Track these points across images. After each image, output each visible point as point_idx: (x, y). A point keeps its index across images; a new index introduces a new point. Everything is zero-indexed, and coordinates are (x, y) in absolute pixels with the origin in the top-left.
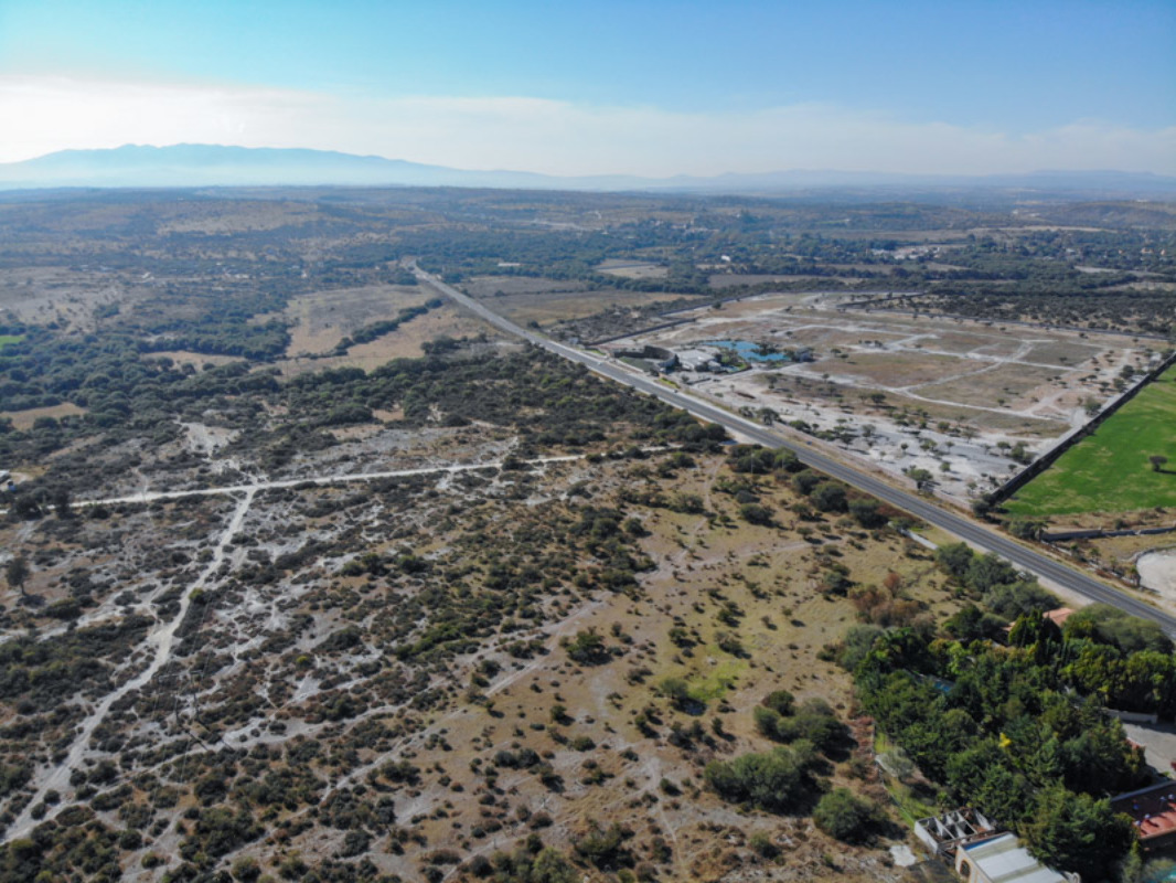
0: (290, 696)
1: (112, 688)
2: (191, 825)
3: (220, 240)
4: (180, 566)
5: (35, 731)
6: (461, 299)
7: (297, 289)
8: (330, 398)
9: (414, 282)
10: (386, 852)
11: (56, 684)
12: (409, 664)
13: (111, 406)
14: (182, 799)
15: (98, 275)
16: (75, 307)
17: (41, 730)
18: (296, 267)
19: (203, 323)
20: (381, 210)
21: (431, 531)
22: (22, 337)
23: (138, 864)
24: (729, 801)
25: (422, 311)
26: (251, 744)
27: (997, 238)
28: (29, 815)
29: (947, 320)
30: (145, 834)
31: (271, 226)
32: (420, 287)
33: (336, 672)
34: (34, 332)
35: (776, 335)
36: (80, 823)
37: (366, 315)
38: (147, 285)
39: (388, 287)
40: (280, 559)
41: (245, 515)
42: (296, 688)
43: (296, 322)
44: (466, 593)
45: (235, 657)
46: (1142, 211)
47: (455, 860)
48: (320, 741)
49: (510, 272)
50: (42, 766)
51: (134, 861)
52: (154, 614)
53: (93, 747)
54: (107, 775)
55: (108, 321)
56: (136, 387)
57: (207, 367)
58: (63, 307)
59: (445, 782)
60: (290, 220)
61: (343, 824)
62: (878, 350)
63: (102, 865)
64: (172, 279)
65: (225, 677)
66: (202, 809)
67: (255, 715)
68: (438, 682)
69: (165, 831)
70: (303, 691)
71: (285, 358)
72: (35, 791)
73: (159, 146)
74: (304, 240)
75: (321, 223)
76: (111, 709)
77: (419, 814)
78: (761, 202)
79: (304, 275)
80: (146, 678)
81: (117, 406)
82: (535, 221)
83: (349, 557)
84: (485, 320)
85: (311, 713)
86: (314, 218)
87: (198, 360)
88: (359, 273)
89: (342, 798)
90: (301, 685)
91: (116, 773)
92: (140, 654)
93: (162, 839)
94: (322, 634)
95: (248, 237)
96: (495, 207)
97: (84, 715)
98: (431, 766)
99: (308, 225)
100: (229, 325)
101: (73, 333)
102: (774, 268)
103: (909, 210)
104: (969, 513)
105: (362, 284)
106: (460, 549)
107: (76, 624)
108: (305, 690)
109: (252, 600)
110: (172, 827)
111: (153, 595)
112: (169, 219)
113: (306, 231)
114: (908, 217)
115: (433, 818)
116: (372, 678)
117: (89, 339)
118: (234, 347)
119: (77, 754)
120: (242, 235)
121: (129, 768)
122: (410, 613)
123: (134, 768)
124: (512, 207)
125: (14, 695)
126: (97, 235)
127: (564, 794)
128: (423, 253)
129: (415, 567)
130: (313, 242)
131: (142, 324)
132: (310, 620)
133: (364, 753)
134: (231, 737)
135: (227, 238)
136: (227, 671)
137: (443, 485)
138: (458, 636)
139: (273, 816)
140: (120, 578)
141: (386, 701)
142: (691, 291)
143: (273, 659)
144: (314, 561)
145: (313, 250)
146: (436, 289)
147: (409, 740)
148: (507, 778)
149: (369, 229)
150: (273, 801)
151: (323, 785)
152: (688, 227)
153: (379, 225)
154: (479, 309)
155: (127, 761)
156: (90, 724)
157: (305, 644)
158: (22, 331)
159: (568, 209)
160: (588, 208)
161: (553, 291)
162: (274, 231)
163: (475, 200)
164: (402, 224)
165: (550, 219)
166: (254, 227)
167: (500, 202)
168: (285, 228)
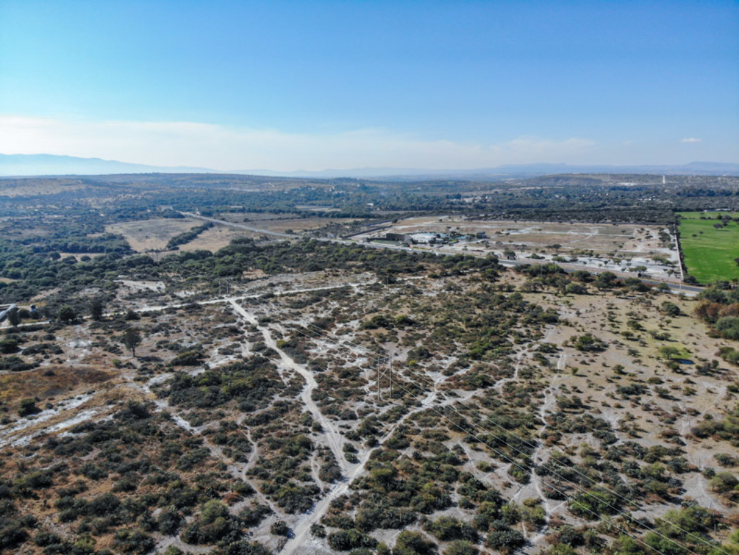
3: (18, 199)
6: (225, 223)
7: (105, 222)
9: (182, 216)
12: (484, 361)
18: (93, 211)
20: (124, 184)
25: (203, 228)
31: (55, 192)
32: (190, 219)
35: (452, 230)
39: (167, 219)
40: (310, 326)
43: (124, 237)
46: (577, 179)
50: (311, 435)
52: (262, 356)
57: (83, 259)
60: (67, 188)
61: (579, 430)
64: (10, 218)
72: (327, 448)
75: (89, 190)
76: (313, 399)
78: (367, 181)
79: (102, 215)
84: (255, 231)
86: (83, 187)
88: (141, 213)
91: (376, 429)
95: (44, 198)
96: (199, 182)
97: (298, 405)
99: (80, 191)
100: (78, 238)
102: (404, 207)
107: (208, 367)
111: (245, 349)
116: (471, 368)
118: (97, 247)
119: (328, 425)
120: (37, 197)
121: (382, 425)
128: (174, 203)
130: (91, 200)
135: (28, 199)
142: (369, 216)
144: (335, 325)
145: (94, 203)
146: (202, 219)
149: (125, 193)
153: (130, 191)
154: (243, 227)
156: (311, 409)
159: (250, 182)
160: (263, 182)
161: (280, 219)
162: (57, 195)
163: (183, 179)
164: (146, 189)
165: (240, 187)
166: (42, 193)
167: (201, 179)
168: (64, 193)
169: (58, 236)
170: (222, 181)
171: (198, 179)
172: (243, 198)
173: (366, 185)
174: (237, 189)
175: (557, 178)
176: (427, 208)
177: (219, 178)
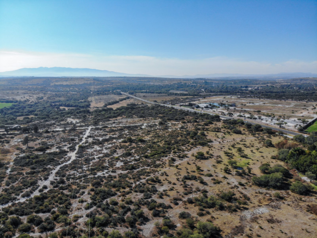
0: (115, 165)
1: (59, 164)
2: (93, 193)
3: (67, 86)
4: (73, 141)
5: (37, 173)
6: (135, 97)
7: (90, 95)
8: (105, 114)
9: (121, 94)
10: (158, 198)
11: (42, 163)
12: (148, 159)
13: (44, 115)
14: (88, 187)
15: (36, 92)
16: (31, 98)
17: (39, 173)
18: (89, 91)
19: (66, 101)
20: (109, 81)
21: (144, 135)
22: (17, 103)
23: (77, 202)
24: (262, 187)
25: (125, 99)
26: (106, 175)
27: (274, 86)
28: (38, 191)
29: (268, 100)
30: (78, 195)
31: (81, 83)
32: (123, 95)
33: (127, 161)
34: (20, 102)
35: (224, 102)
36: (56, 193)
37: (110, 100)
38: (50, 94)
39: (114, 95)
40: (102, 140)
41: (89, 132)
42: (116, 164)
43: (91, 101)
44: (159, 146)
45: (96, 158)
46: (311, 80)
47: (181, 200)
48: (128, 174)
49: (146, 92)
50: (40, 181)
51: (75, 201)
52: (68, 150)
53: (56, 176)
54: (63, 182)
55: (40, 100)
56: (51, 112)
57: (69, 109)
58: (28, 98)
59: (170, 183)
60: (86, 82)
61: (142, 192)
62: (252, 105)
63: (65, 202)
64: (56, 93)
65: (94, 162)
66: (95, 189)
67: (105, 169)
68: (158, 162)
69: (84, 194)
70: (118, 164)
71: (90, 108)
72: (39, 186)
73: (49, 67)
74: (90, 86)
75: (94, 83)
76: (60, 168)
77: (165, 189)
78: (208, 80)
79: (92, 93)
80: (70, 162)
81: (46, 115)
82: (150, 83)
83: (122, 140)
84: (142, 101)
85: (122, 168)
86: (92, 82)
87: (67, 109)
88: (106, 92)
89: (139, 186)
90: (118, 163)
91: (65, 182)
92: (66, 158)
93: (84, 196)
94: (120, 154)
95: (75, 86)
96: (139, 80)
97: (52, 170)
98: (164, 179)
99: (91, 83)
100: (73, 101)
101: (31, 102)
102: (216, 91)
103: (248, 81)
104: (297, 132)
105: (108, 95)
106: (153, 138)
107: (45, 152)
108: (119, 164)
109: (97, 148)
110: (86, 193)
111: (67, 147)
112: (54, 82)
113: (90, 84)
114: (249, 82)
115: (169, 190)
116: (139, 162)
117: (36, 103)
118: (76, 105)
119: (51, 178)
120: (73, 85)
121: (69, 181)
122: (145, 149)
123: (70, 181)
124: (143, 80)
125: (29, 166)
126: (34, 85)
127: (209, 186)
128: (122, 89)
129: (142, 141)
130: (92, 87)
131: (50, 101)
132: (116, 151)
133: (142, 177)
134: (100, 174)
135: (69, 86)
136: (94, 161)
137: (143, 127)
138: (160, 154)
139: (118, 190)
140: (56, 144)
141: (144, 166)
142: (196, 95)
143: (107, 159)
144: (113, 140)
145: (92, 88)
146: (127, 95)
147: (155, 174)
148: (189, 182)
149: (107, 84)
150: (117, 187)
151: (132, 183)
152: (191, 84)
153: (110, 83)
154: (140, 99)
155: (68, 179)
156: (54, 172)
157: (116, 156)
158: (17, 102)
159: (158, 81)
160: (164, 80)
161: (158, 96)
162: (82, 85)
163: (133, 79)
164: (116, 83)
165: (154, 83)
166: (76, 84)
167: (140, 79)
168: (85, 84)
169: (68, 100)
170: (148, 80)
171: (138, 79)
172: (150, 87)
173: (207, 81)
174: (152, 83)
175: (301, 80)
176: (227, 92)
177: (147, 79)
